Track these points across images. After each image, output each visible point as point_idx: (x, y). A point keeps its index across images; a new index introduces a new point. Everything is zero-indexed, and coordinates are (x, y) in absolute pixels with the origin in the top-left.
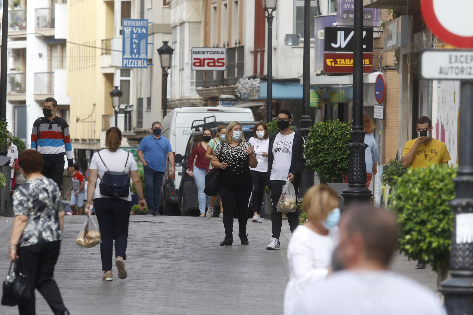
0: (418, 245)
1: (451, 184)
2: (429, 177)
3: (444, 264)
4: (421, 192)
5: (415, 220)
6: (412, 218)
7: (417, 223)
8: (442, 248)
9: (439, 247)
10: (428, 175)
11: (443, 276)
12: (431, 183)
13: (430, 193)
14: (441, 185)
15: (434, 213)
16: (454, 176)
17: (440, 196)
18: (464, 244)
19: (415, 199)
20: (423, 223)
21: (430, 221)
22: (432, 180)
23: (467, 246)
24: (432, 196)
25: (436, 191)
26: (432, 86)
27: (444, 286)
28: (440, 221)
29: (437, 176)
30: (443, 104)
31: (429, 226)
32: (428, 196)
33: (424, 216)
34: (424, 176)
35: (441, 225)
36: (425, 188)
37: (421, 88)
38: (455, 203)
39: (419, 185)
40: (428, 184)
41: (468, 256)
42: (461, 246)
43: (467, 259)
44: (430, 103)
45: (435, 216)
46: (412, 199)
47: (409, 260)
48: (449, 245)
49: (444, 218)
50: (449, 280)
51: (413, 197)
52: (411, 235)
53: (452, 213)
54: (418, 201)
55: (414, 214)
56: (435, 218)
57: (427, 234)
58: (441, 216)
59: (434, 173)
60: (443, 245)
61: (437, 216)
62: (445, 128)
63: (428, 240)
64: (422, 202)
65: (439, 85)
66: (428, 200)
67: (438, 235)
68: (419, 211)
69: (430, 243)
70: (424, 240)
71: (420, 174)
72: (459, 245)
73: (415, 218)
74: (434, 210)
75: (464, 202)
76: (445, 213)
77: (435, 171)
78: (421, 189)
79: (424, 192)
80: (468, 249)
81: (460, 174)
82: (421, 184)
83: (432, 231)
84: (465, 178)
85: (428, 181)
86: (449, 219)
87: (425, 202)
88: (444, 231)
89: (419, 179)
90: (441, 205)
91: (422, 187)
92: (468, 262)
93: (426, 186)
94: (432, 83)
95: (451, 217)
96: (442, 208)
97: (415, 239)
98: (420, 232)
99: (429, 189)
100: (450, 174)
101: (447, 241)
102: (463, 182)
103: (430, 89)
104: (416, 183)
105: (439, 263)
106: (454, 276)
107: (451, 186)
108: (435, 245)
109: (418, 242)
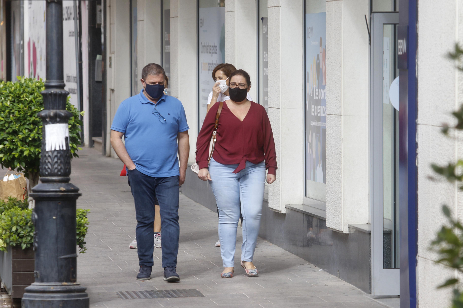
0: (10, 154)
1: (40, 96)
2: (20, 90)
3: (35, 171)
4: (13, 104)
5: (7, 131)
6: (4, 128)
7: (9, 133)
8: (33, 156)
9: (30, 155)
10: (18, 88)
11: (34, 181)
12: (22, 96)
13: (21, 106)
14: (31, 97)
15: (24, 124)
16: (43, 89)
17: (30, 108)
18: (53, 152)
19: (7, 111)
20: (15, 133)
21: (21, 132)
22: (22, 94)
23: (55, 153)
24: (23, 108)
25: (26, 103)
26: (23, 7)
27: (34, 191)
28: (31, 131)
29: (27, 90)
30: (34, 23)
31: (21, 136)
32: (19, 108)
33: (16, 127)
34: (15, 90)
35: (32, 135)
36: (16, 101)
37: (13, 9)
38: (43, 114)
39: (10, 98)
40: (19, 97)
41: (56, 162)
42: (50, 154)
43: (56, 166)
44: (21, 23)
45: (26, 126)
46: (4, 111)
47: (2, 167)
48: (39, 153)
49: (34, 128)
50: (39, 186)
51: (6, 110)
52: (4, 145)
53: (41, 123)
54: (9, 113)
55: (7, 125)
56: (26, 129)
57: (19, 144)
58: (32, 126)
59: (24, 87)
60: (34, 153)
61: (28, 127)
62: (36, 45)
63: (19, 149)
64: (13, 113)
65: (30, 6)
66: (19, 111)
67: (29, 144)
68: (11, 122)
69: (22, 152)
70: (16, 149)
71: (11, 87)
72: (48, 152)
73: (7, 129)
74: (25, 121)
75: (52, 113)
76: (35, 123)
77: (24, 85)
78: (12, 102)
79: (15, 104)
80: (56, 156)
81: (47, 87)
82: (13, 97)
83: (23, 141)
84: (53, 91)
85: (18, 94)
86: (39, 129)
87: (16, 113)
88: (34, 140)
89: (10, 92)
90: (31, 116)
91: (13, 100)
92: (56, 168)
93: (17, 99)
94: (23, 4)
95: (40, 127)
96: (33, 118)
97: (8, 148)
98: (12, 142)
99: (20, 102)
100: (39, 88)
101: (37, 150)
102: (51, 94)
103: (22, 10)
104: (8, 96)
105: (31, 170)
106: (44, 181)
107: (40, 99)
108: (26, 153)
109: (10, 150)
